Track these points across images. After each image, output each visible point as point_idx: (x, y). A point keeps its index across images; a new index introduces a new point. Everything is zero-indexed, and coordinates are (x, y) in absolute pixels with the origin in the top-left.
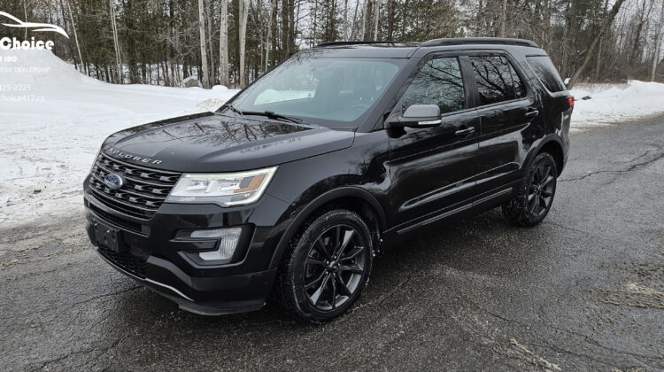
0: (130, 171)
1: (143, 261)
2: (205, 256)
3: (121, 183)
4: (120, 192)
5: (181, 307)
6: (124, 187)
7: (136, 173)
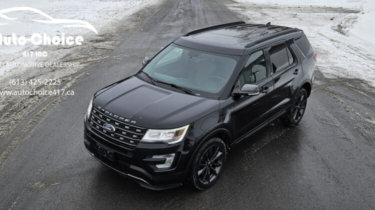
0: (117, 124)
1: (128, 167)
2: (159, 166)
3: (114, 130)
4: (113, 134)
5: (141, 185)
6: (115, 132)
7: (123, 126)
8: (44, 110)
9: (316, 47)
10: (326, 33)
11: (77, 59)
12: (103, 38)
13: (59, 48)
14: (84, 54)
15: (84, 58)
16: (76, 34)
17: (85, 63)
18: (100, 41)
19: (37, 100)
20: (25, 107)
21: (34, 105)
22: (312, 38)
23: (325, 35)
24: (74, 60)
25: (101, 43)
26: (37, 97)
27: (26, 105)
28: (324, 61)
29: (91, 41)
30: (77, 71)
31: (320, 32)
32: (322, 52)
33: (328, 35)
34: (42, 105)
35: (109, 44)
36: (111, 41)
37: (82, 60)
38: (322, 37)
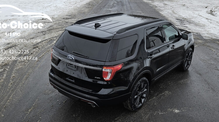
8: (43, 55)
9: (198, 22)
10: (203, 15)
11: (57, 28)
12: (70, 17)
13: (45, 22)
14: (61, 26)
15: (61, 28)
16: (53, 15)
17: (62, 30)
18: (69, 19)
19: (38, 50)
20: (32, 54)
21: (37, 52)
22: (195, 18)
23: (203, 16)
24: (56, 29)
25: (70, 20)
26: (38, 48)
27: (32, 53)
28: (203, 30)
29: (63, 19)
30: (58, 35)
31: (200, 14)
32: (202, 25)
33: (205, 16)
34: (41, 52)
35: (74, 20)
36: (75, 18)
37: (60, 29)
38: (201, 17)
